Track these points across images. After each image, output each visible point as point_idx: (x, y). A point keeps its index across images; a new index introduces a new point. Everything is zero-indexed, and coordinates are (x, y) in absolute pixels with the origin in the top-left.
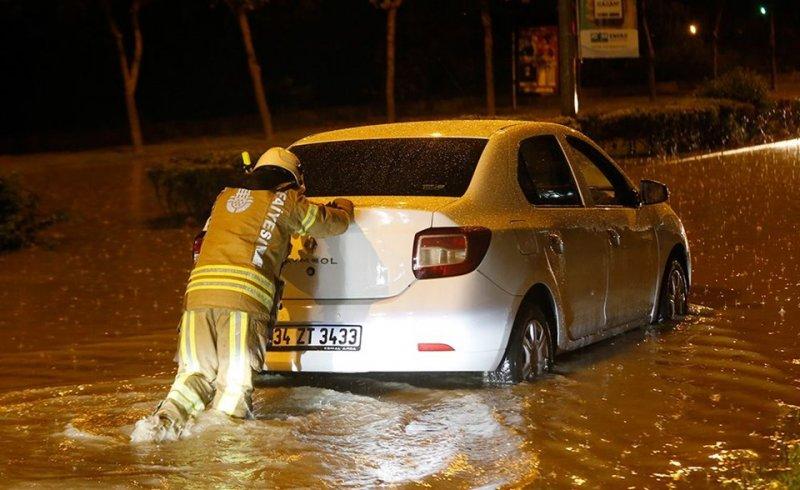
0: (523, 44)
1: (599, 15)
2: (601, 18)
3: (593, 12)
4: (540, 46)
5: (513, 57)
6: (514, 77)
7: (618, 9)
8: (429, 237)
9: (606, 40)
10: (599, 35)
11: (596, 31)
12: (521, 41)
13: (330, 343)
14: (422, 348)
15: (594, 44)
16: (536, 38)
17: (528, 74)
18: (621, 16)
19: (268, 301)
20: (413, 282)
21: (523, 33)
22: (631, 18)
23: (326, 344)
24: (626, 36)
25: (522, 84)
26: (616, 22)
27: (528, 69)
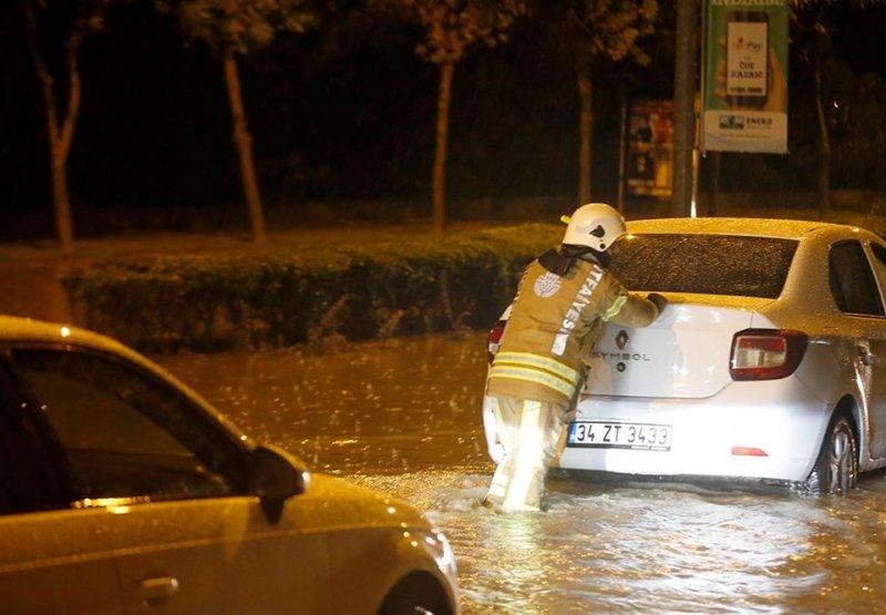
0: (637, 124)
1: (732, 89)
2: (736, 93)
3: (725, 84)
4: (661, 129)
5: (622, 144)
6: (621, 171)
7: (760, 83)
8: (747, 338)
9: (741, 126)
10: (732, 118)
11: (727, 113)
12: (634, 120)
13: (638, 442)
14: (736, 451)
15: (724, 131)
16: (655, 117)
17: (642, 168)
18: (764, 93)
19: (567, 390)
20: (730, 384)
21: (639, 109)
22: (779, 96)
23: (634, 443)
24: (770, 121)
25: (633, 182)
26: (757, 102)
27: (642, 161)
